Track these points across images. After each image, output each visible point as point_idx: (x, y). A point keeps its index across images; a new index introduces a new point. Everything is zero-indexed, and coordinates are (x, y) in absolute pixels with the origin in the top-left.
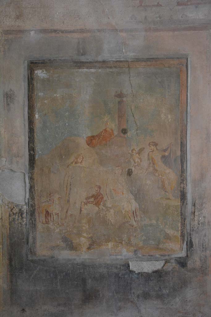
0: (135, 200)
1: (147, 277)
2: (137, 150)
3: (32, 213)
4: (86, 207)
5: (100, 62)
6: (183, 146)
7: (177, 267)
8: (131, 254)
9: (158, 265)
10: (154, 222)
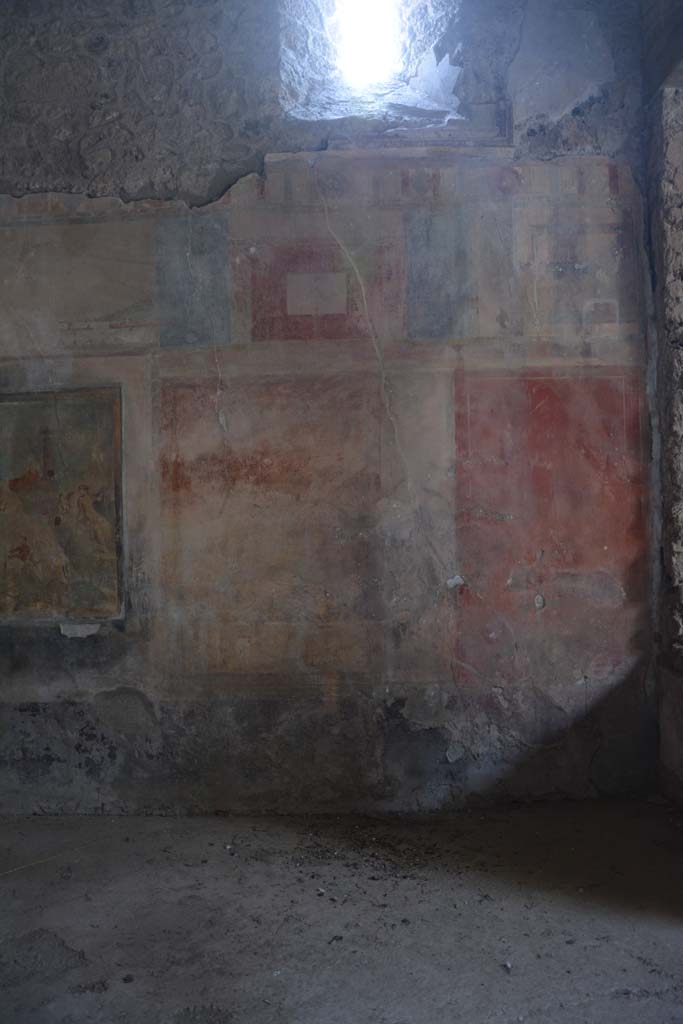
0: (65, 553)
1: (81, 642)
2: (65, 494)
5: (20, 394)
6: (118, 489)
7: (114, 631)
8: (61, 617)
9: (93, 629)
10: (87, 579)
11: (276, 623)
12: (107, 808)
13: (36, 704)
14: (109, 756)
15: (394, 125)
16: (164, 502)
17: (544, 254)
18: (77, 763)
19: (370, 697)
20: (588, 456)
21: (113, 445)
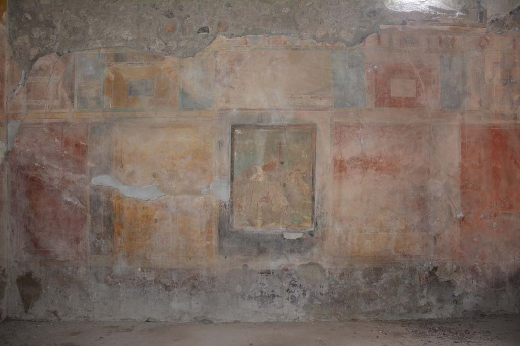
0: (288, 200)
1: (292, 242)
2: (289, 173)
3: (232, 206)
4: (261, 203)
5: (268, 126)
6: (313, 171)
7: (309, 236)
8: (284, 229)
9: (299, 235)
10: (297, 212)
11: (383, 233)
12: (300, 319)
13: (269, 270)
14: (303, 294)
15: (435, 16)
16: (334, 178)
17: (498, 75)
18: (287, 297)
19: (423, 266)
20: (515, 162)
21: (313, 151)
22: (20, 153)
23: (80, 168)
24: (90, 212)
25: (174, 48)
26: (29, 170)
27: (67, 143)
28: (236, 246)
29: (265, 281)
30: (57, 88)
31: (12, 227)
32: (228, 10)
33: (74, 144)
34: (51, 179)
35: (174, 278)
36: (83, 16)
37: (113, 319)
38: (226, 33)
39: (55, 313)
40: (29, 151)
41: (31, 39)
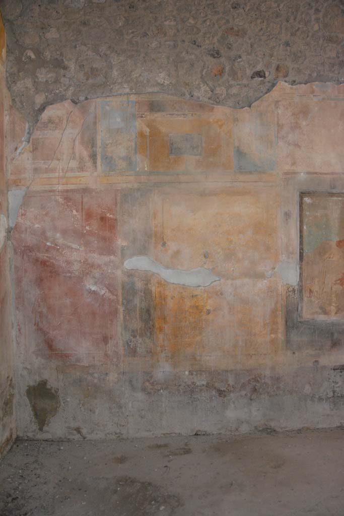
4: (335, 286)
22: (26, 230)
23: (108, 248)
24: (123, 304)
25: (223, 96)
26: (39, 251)
27: (89, 216)
28: (306, 339)
29: (338, 379)
30: (74, 145)
31: (18, 325)
32: (287, 50)
33: (99, 217)
34: (69, 263)
35: (231, 381)
36: (105, 54)
37: (153, 434)
38: (287, 79)
39: (78, 430)
40: (38, 227)
41: (36, 83)
